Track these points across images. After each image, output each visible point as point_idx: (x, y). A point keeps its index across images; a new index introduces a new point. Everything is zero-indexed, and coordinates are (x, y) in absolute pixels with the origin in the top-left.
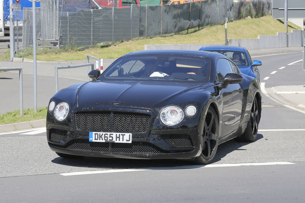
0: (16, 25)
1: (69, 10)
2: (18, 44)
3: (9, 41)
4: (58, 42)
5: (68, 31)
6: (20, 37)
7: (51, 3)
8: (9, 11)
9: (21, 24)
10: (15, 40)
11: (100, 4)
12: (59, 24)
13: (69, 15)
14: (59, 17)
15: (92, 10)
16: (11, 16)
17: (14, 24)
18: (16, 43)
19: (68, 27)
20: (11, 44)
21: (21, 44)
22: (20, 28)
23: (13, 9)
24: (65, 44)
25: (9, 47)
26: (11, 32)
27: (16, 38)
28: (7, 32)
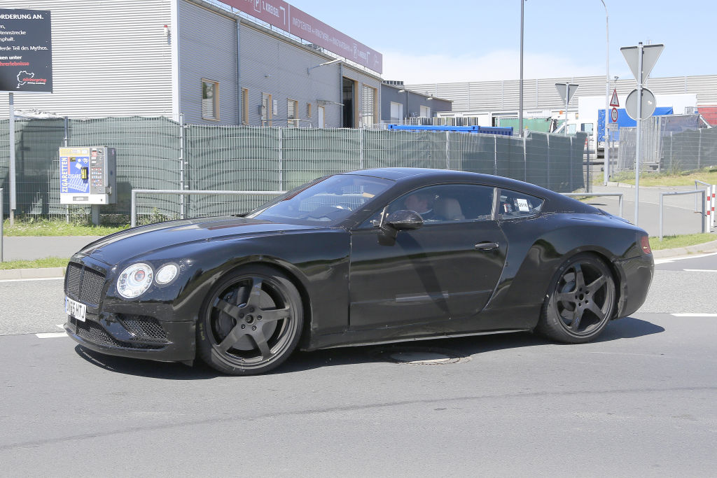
0: (611, 146)
1: (673, 130)
2: (613, 167)
3: (603, 163)
4: (659, 165)
5: (671, 154)
6: (615, 160)
7: (652, 122)
8: (604, 132)
9: (617, 146)
10: (610, 163)
11: (710, 122)
12: (661, 145)
13: (673, 135)
14: (661, 138)
15: (700, 129)
16: (606, 136)
17: (609, 145)
18: (611, 166)
19: (671, 149)
20: (606, 167)
21: (616, 167)
22: (616, 150)
23: (608, 129)
24: (666, 168)
25: (602, 170)
26: (606, 154)
27: (611, 160)
28: (601, 154)
